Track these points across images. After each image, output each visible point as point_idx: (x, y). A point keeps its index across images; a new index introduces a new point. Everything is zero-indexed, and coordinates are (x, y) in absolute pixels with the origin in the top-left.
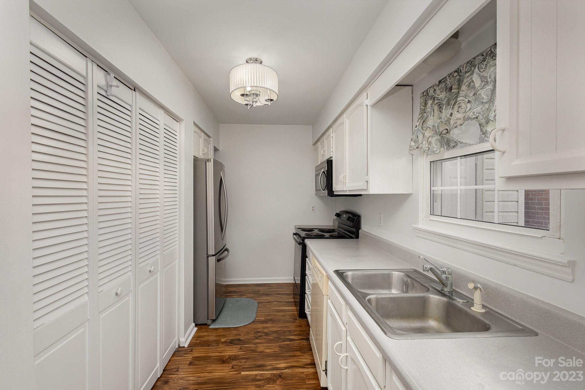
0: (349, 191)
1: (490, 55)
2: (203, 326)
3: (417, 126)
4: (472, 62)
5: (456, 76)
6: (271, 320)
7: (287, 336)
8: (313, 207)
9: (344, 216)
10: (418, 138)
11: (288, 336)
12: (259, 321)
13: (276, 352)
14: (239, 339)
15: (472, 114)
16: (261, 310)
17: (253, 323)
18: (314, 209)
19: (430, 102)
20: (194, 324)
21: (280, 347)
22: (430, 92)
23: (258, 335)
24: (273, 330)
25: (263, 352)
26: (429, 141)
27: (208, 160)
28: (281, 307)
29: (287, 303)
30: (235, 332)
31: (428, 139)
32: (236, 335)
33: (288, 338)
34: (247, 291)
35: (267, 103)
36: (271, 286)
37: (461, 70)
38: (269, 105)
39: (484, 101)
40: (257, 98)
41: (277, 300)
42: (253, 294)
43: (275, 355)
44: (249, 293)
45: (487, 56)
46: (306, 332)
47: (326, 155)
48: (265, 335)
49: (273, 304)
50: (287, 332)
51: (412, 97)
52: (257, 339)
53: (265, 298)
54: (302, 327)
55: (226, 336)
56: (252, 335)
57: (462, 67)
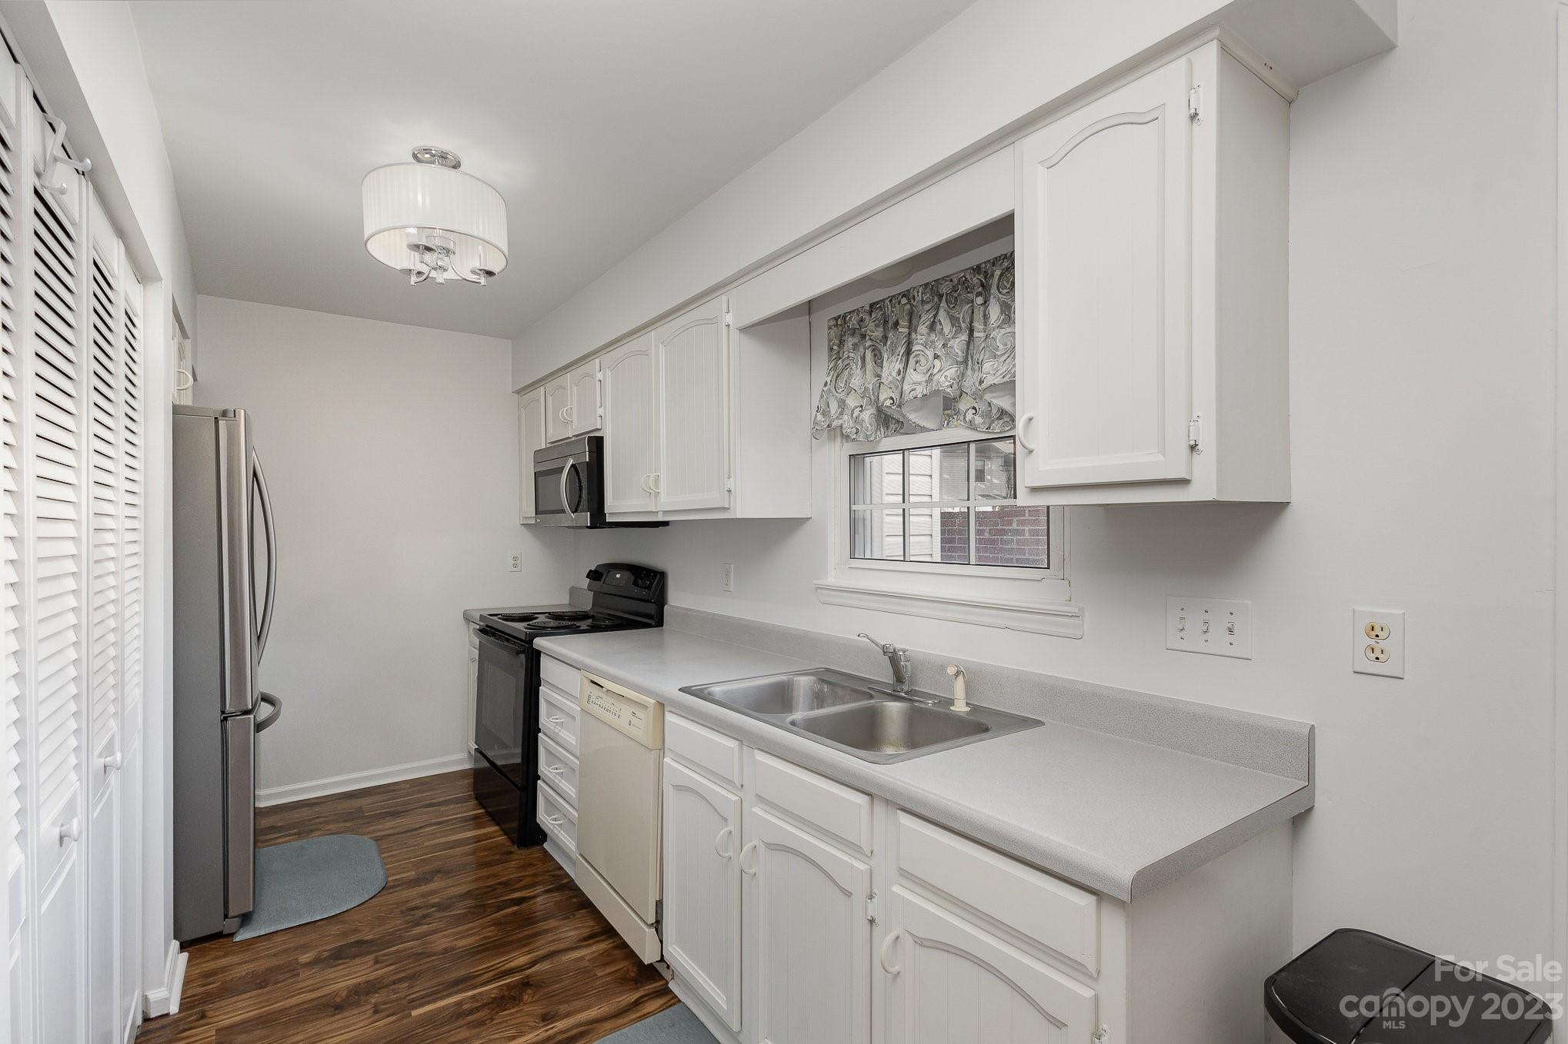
0: (665, 512)
1: (964, 283)
2: (206, 945)
3: (826, 383)
4: (933, 286)
5: (905, 304)
6: (438, 871)
7: (503, 896)
8: (515, 559)
9: (618, 576)
10: (829, 407)
11: (506, 895)
12: (403, 884)
13: (489, 937)
14: (361, 940)
15: (943, 378)
16: (393, 855)
17: (384, 892)
18: (518, 562)
19: (850, 341)
20: (175, 944)
21: (497, 924)
22: (850, 319)
23: (415, 916)
24: (457, 893)
25: (453, 949)
26: (854, 416)
27: (224, 414)
28: (453, 834)
29: (466, 821)
30: (334, 929)
31: (853, 411)
32: (345, 934)
33: (507, 900)
34: (318, 818)
35: (474, 277)
36: (394, 791)
37: (914, 296)
38: (483, 284)
39: (958, 359)
40: (446, 259)
41: (433, 821)
42: (345, 821)
43: (487, 946)
44: (328, 822)
45: (959, 283)
46: (549, 874)
47: (575, 423)
48: (439, 911)
49: (421, 833)
50: (497, 887)
51: (810, 323)
52: (418, 924)
53: (389, 823)
54: (534, 865)
55: (308, 947)
56: (397, 922)
57: (916, 291)
